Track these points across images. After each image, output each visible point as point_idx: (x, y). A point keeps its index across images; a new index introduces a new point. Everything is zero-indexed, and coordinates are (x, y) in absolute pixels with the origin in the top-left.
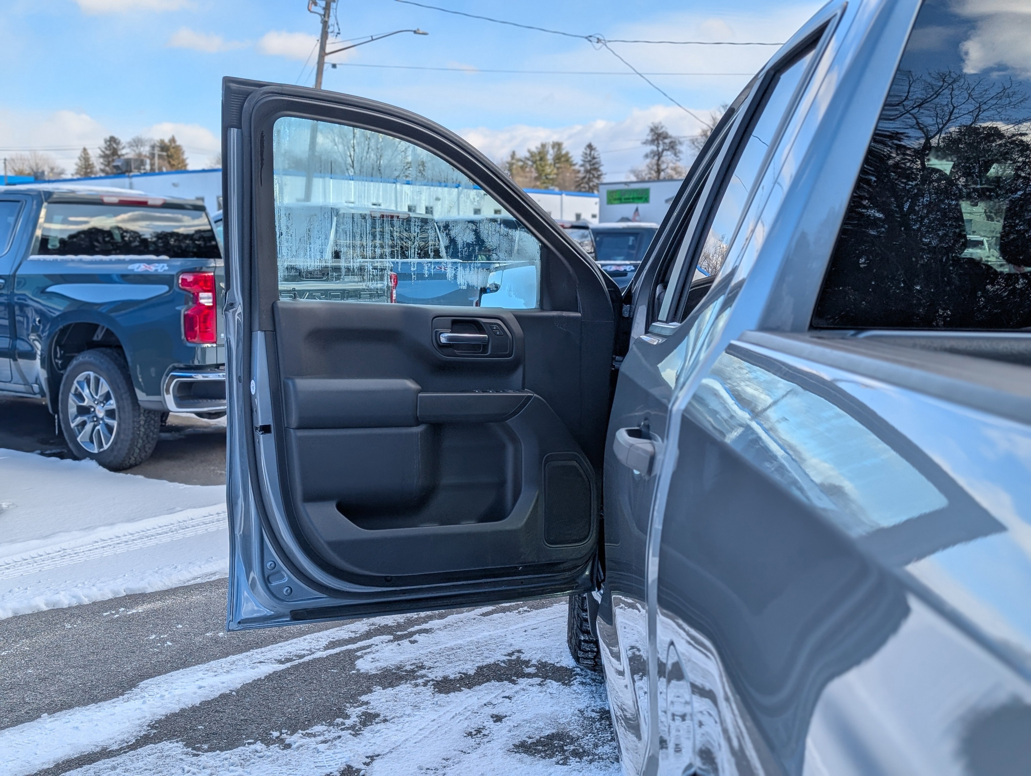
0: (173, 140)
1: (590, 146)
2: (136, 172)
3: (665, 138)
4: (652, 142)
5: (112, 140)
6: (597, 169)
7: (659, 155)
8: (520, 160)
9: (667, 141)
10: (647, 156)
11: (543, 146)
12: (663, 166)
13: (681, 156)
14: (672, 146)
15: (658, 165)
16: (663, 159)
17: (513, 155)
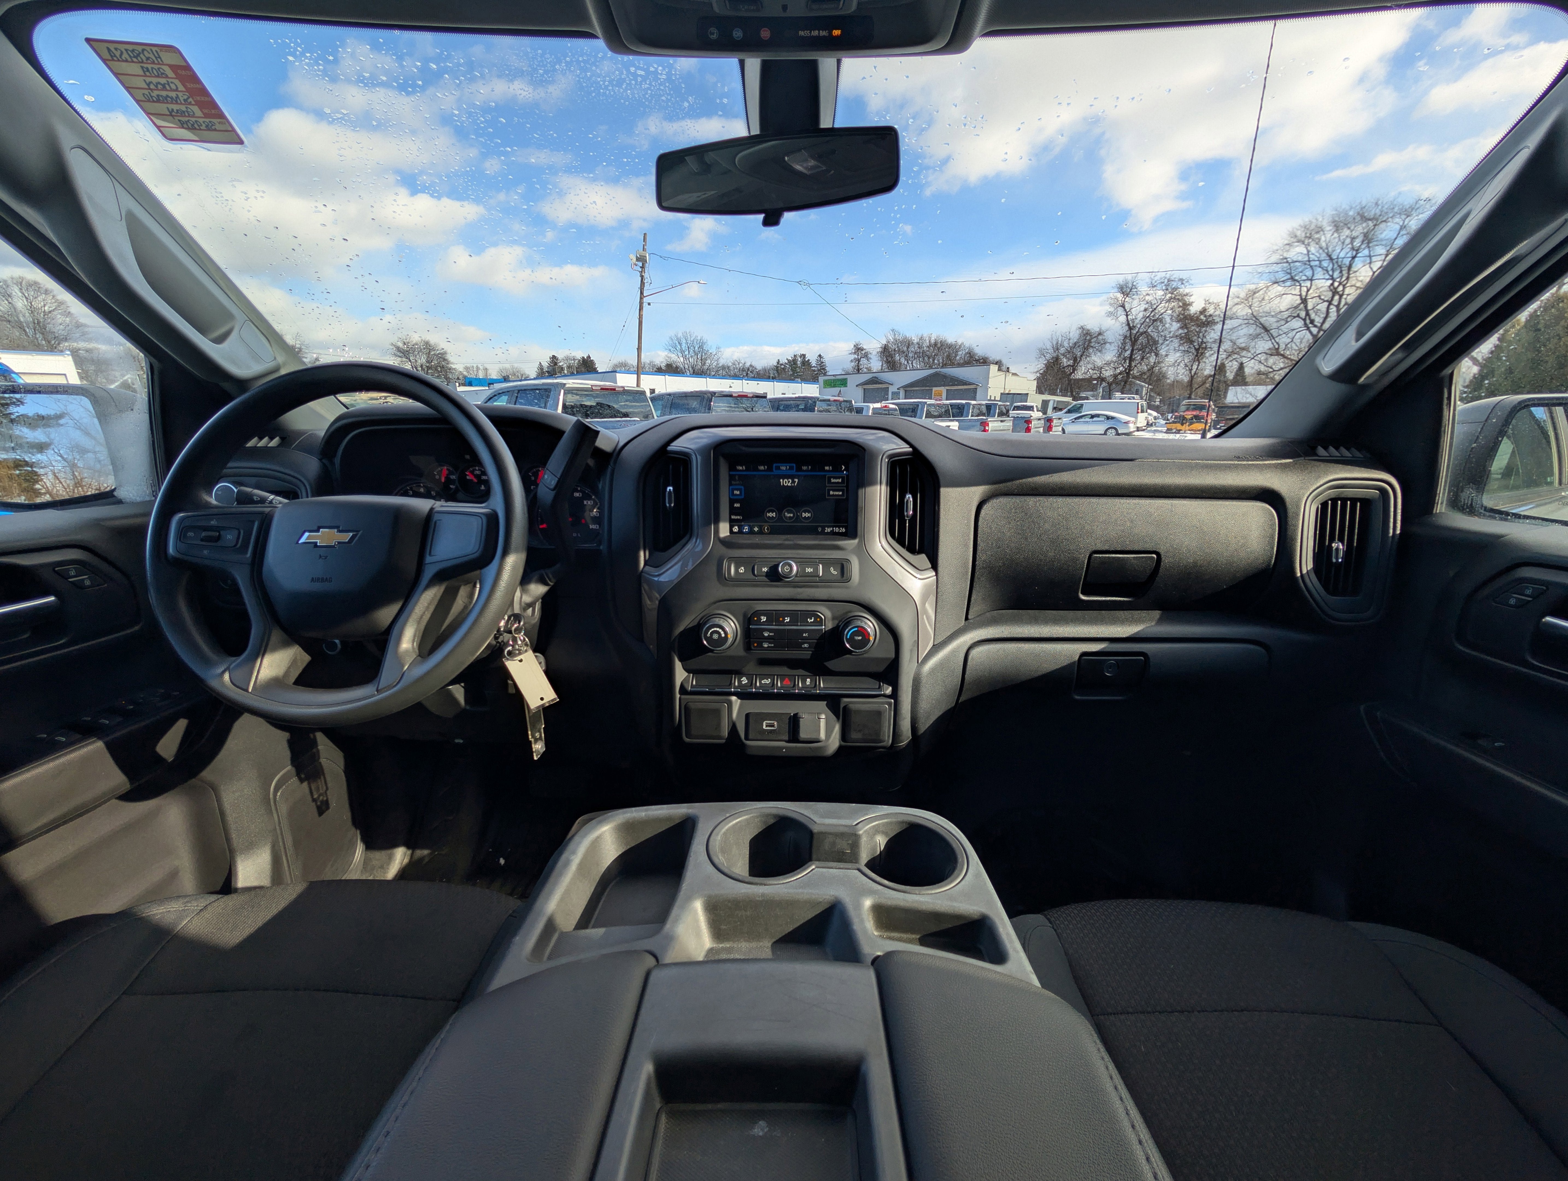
0: (589, 357)
1: (820, 356)
2: (559, 375)
3: (862, 350)
4: (855, 353)
5: (554, 357)
6: (824, 369)
7: (859, 360)
8: (782, 364)
9: (863, 352)
10: (852, 361)
11: (795, 356)
12: (861, 367)
13: (871, 361)
14: (866, 356)
15: (858, 366)
16: (861, 362)
17: (778, 362)
